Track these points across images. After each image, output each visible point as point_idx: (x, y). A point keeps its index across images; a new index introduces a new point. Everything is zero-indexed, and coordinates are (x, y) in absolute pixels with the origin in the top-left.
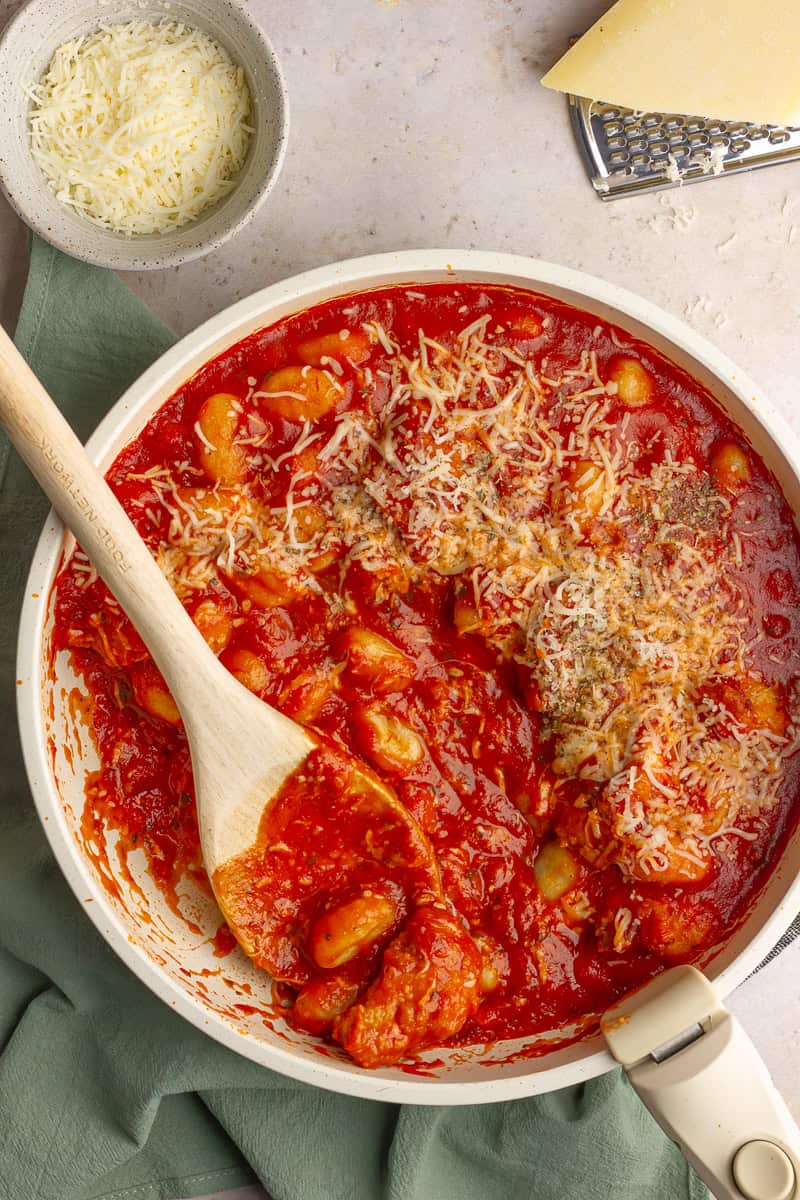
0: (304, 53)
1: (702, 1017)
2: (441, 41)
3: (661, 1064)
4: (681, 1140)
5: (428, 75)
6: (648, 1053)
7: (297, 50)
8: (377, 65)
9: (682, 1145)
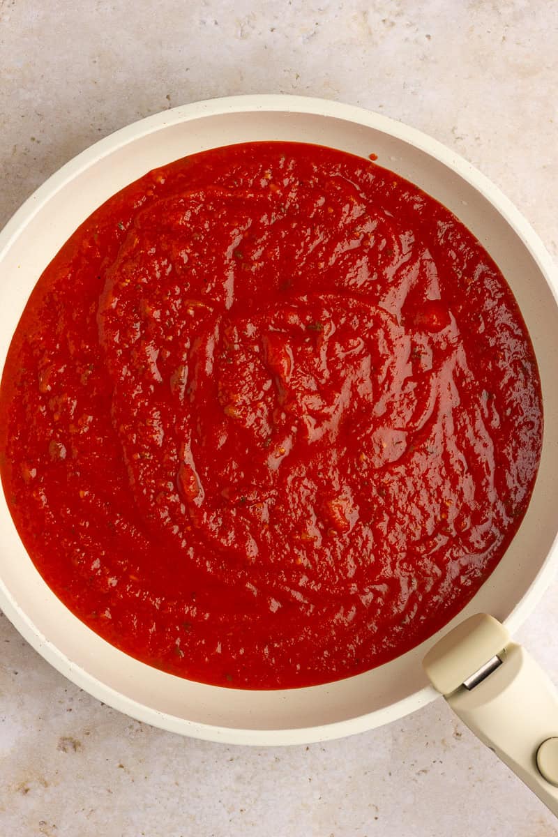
0: (216, 23)
1: (499, 650)
2: (320, 9)
3: (472, 690)
4: (495, 746)
5: (312, 35)
6: (461, 684)
7: (210, 21)
8: (272, 31)
9: (496, 749)
